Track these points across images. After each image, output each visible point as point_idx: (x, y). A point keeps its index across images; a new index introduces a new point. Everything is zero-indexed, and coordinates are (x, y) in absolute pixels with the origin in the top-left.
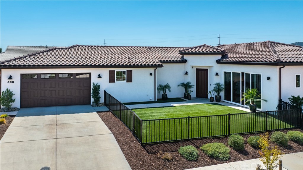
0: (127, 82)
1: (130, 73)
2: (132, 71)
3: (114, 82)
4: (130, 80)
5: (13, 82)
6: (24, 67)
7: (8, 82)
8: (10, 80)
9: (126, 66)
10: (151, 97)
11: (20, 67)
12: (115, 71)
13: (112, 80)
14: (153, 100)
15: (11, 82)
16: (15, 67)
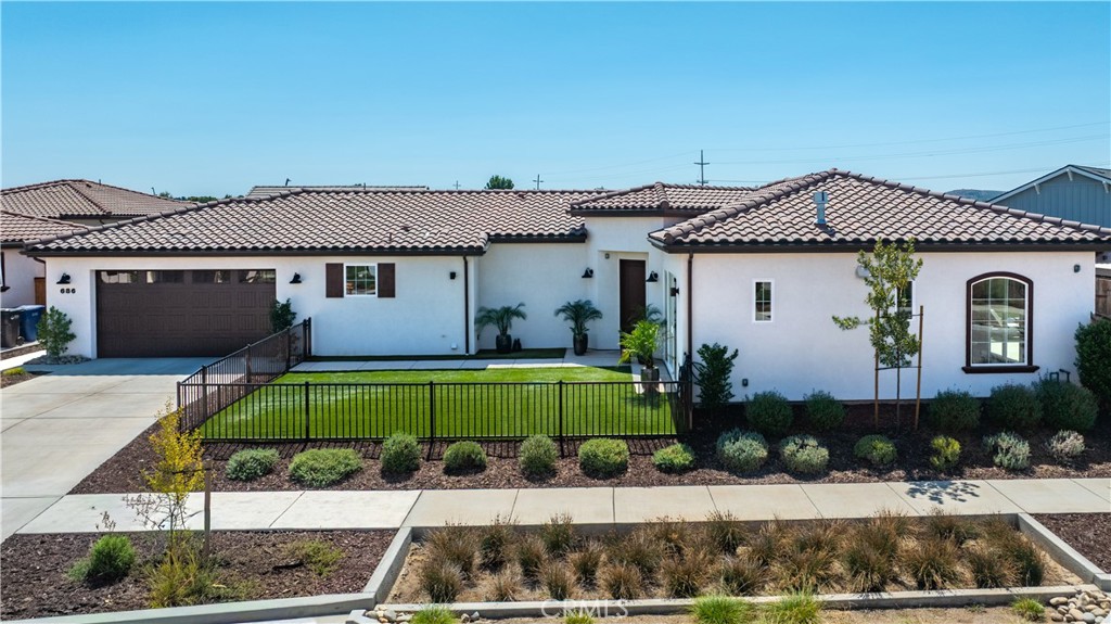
0: (379, 296)
1: (388, 272)
2: (393, 265)
3: (342, 296)
4: (388, 290)
5: (73, 291)
6: (105, 252)
7: (62, 291)
8: (65, 286)
9: (380, 251)
10: (456, 342)
11: (94, 252)
12: (342, 265)
13: (334, 290)
14: (462, 352)
15: (68, 291)
16: (82, 252)
